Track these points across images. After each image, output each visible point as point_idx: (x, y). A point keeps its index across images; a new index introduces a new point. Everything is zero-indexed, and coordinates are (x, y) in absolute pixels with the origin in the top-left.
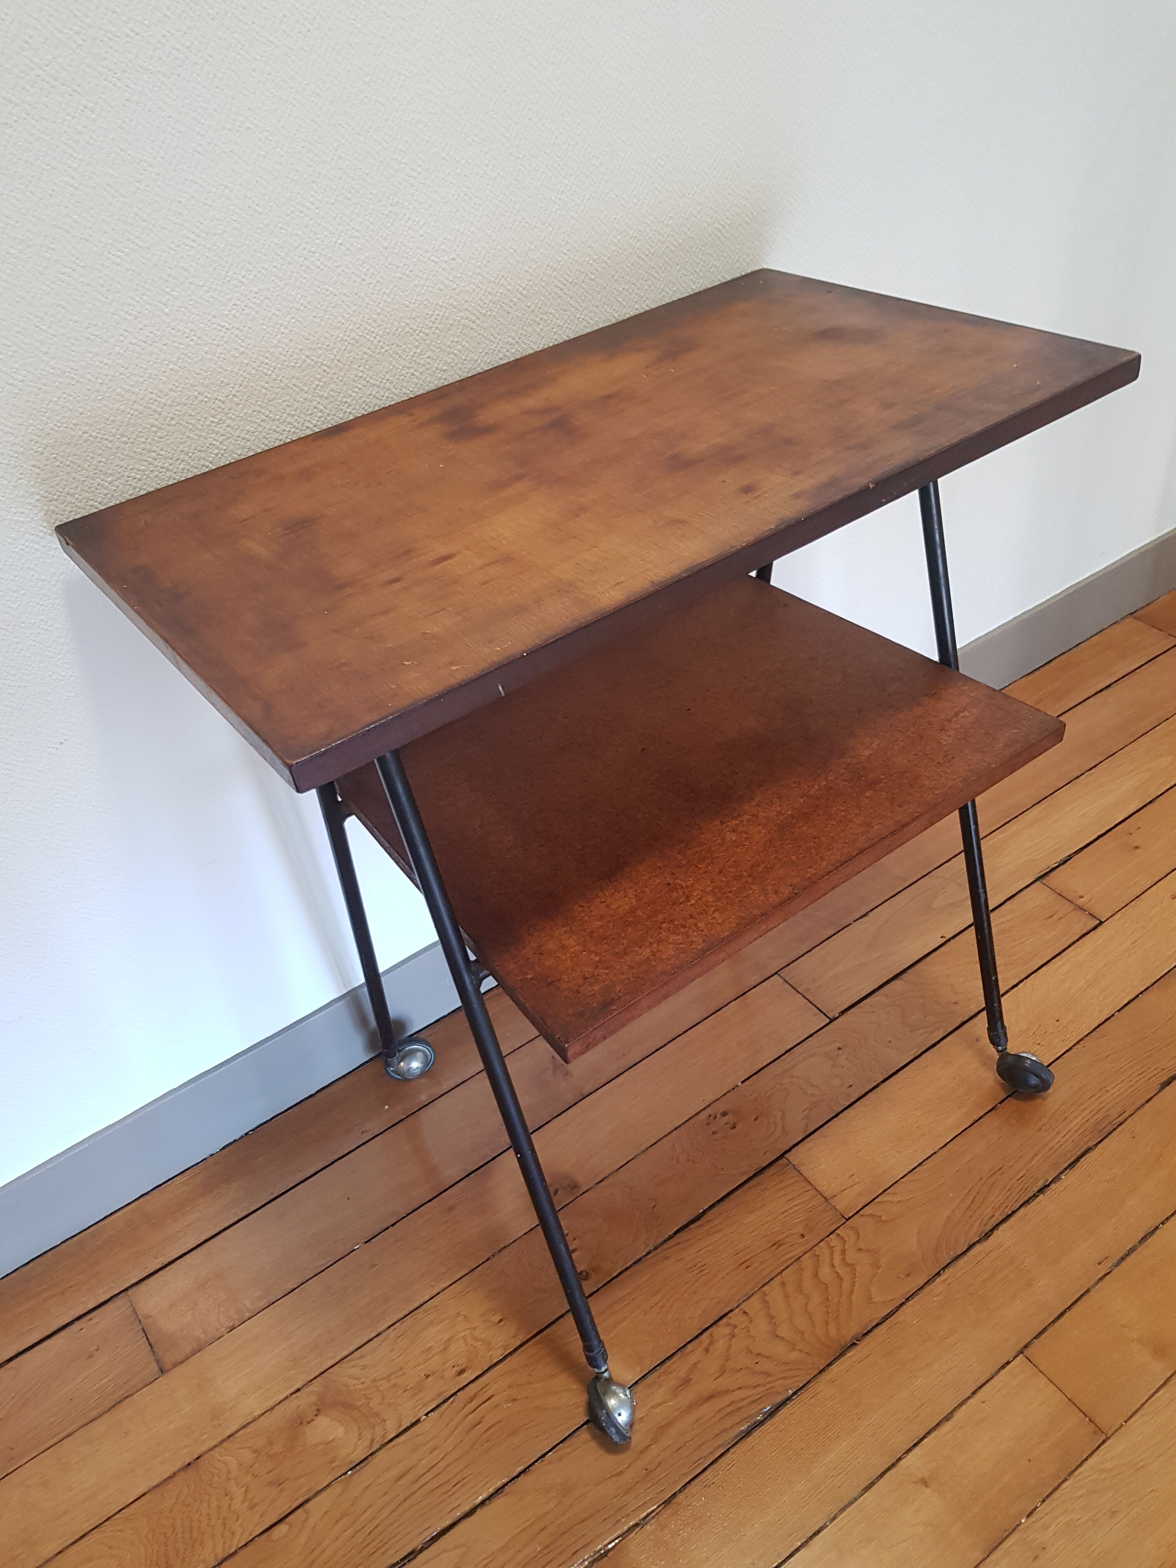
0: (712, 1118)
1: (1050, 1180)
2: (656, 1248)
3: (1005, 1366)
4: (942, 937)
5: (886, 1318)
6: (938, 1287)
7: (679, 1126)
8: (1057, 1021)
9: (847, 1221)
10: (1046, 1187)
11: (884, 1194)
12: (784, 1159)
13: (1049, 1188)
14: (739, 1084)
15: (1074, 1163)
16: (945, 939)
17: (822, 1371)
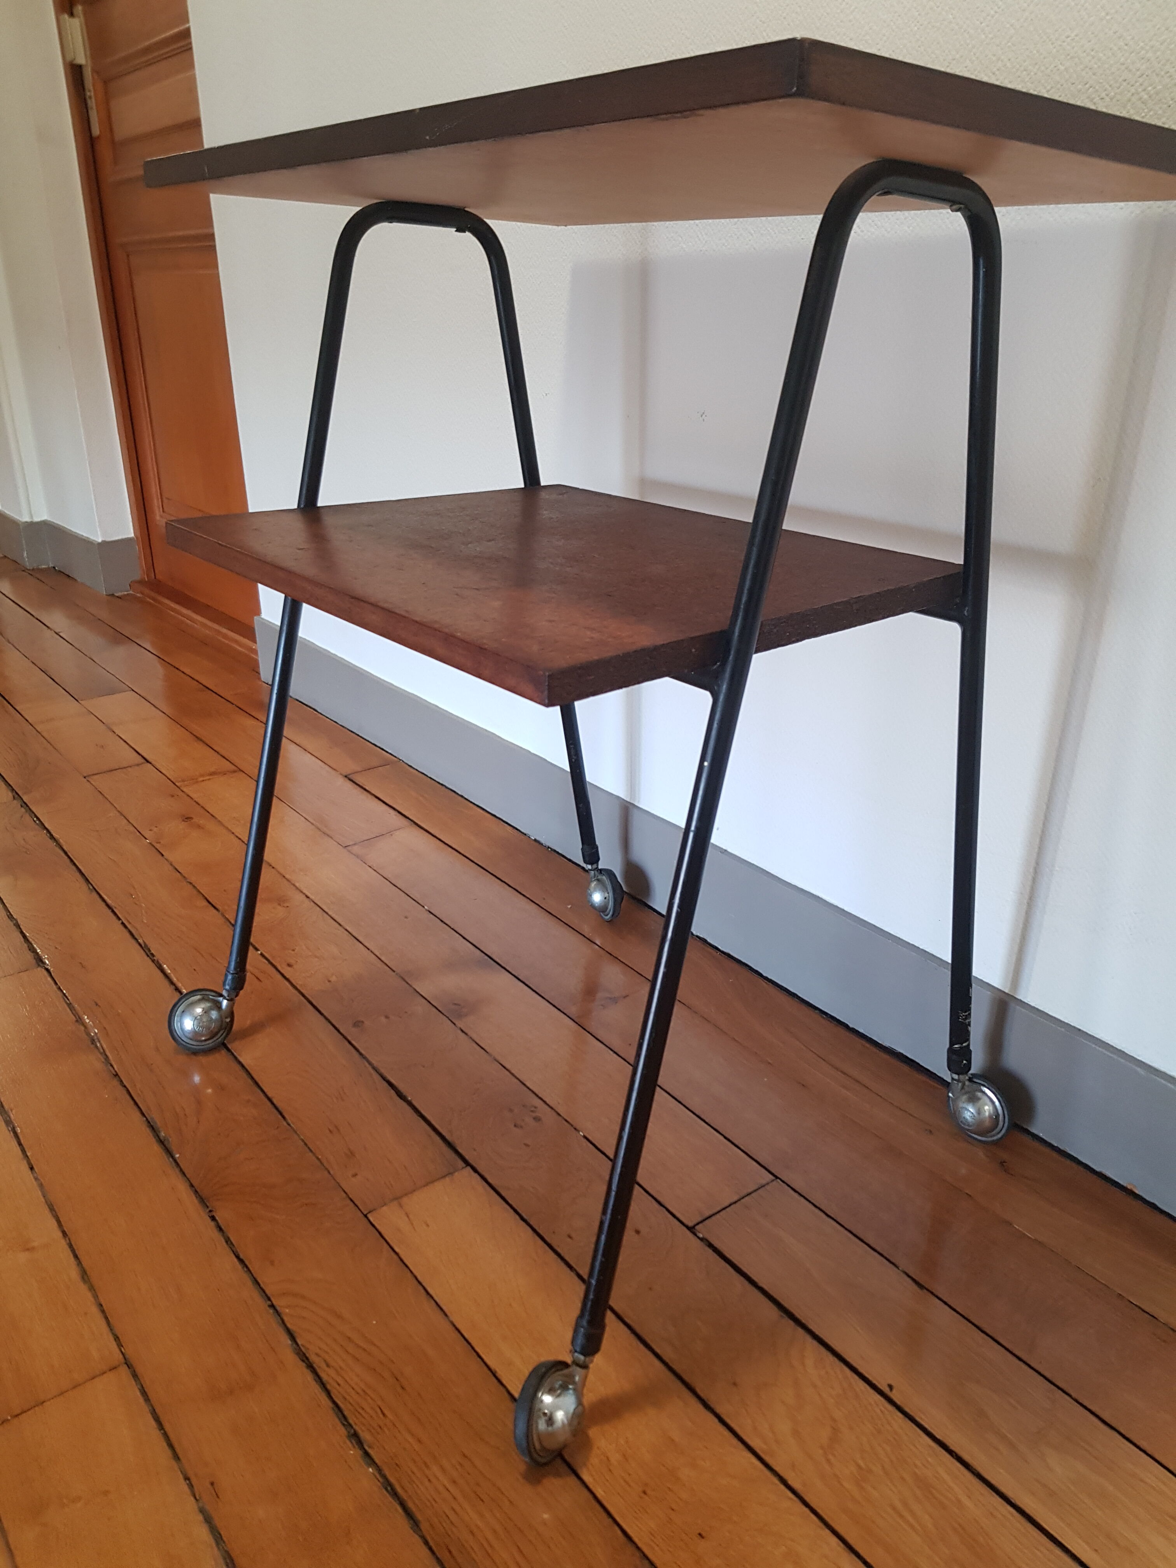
0: (532, 1109)
1: (370, 1451)
2: (373, 1067)
3: (120, 1345)
4: (891, 1387)
5: (228, 1241)
6: (249, 1292)
7: (524, 1085)
8: (700, 1534)
9: (366, 1216)
10: (360, 1443)
11: (395, 1256)
12: (464, 1165)
13: (357, 1447)
14: (581, 1133)
15: (395, 1494)
16: (886, 1390)
17: (192, 1186)
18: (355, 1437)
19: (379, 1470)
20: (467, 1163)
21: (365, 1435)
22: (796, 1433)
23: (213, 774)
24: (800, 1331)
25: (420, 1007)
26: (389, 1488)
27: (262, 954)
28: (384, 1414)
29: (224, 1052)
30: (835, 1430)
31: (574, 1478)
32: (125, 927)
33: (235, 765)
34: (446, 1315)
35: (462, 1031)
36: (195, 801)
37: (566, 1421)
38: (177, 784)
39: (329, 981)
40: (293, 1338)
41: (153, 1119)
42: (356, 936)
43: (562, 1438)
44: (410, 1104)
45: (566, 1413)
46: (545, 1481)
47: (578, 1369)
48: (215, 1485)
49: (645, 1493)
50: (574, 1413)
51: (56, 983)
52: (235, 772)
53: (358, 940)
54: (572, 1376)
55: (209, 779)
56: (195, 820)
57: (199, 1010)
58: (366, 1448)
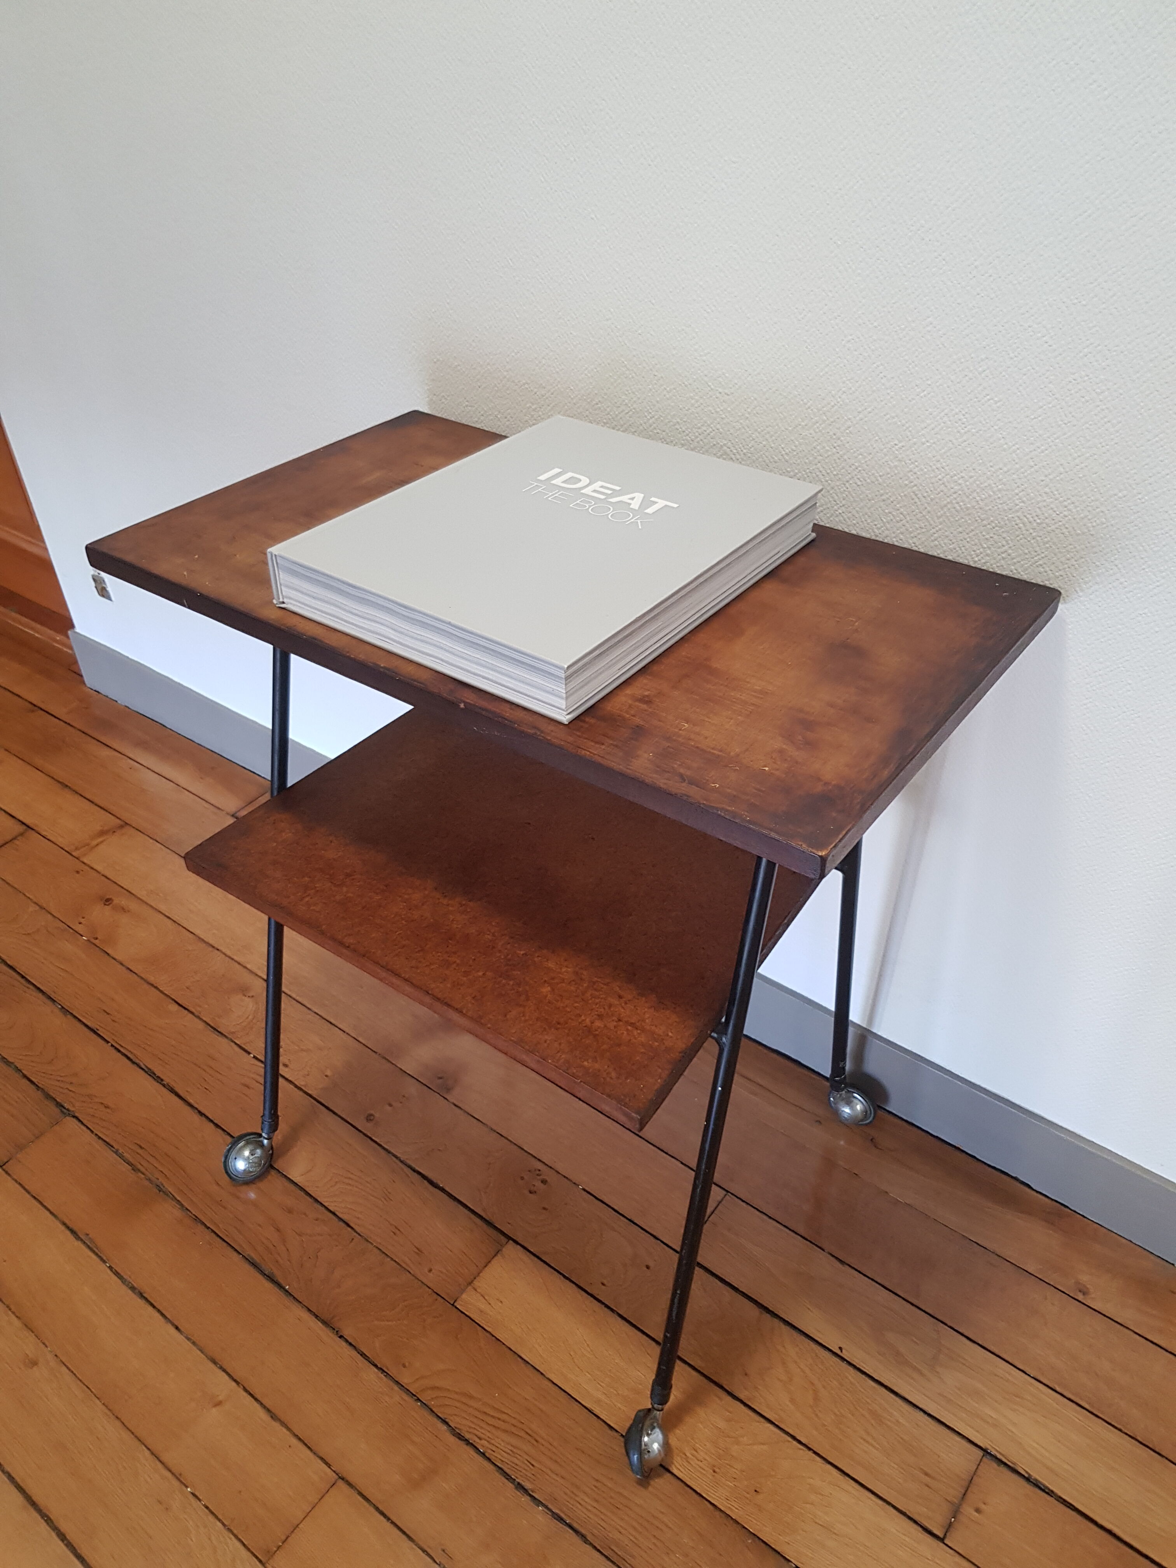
0: (538, 1172)
1: (533, 1494)
2: (402, 1162)
3: (329, 1465)
4: (840, 1348)
5: (363, 1355)
6: (398, 1395)
7: (523, 1149)
8: (756, 1491)
9: (453, 1305)
10: (525, 1491)
11: (488, 1334)
12: (506, 1240)
13: (525, 1495)
14: (580, 1187)
15: (560, 1519)
16: (838, 1352)
17: (309, 1310)
18: (520, 1487)
19: (546, 1507)
20: (509, 1238)
21: (528, 1485)
22: (792, 1401)
23: (102, 833)
24: (776, 1321)
25: (413, 1089)
26: (556, 1516)
27: (254, 1057)
28: (533, 1465)
29: (273, 1172)
30: (816, 1392)
31: (669, 1475)
32: (119, 1051)
33: (117, 818)
34: (542, 1374)
35: (455, 1105)
36: (103, 875)
37: (660, 1448)
38: (74, 854)
39: (326, 1076)
40: (445, 1422)
41: (248, 1255)
42: (328, 1018)
43: (660, 1458)
44: (442, 1190)
45: (659, 1445)
46: (652, 1482)
47: (658, 1412)
48: (446, 1551)
49: (714, 1471)
50: (663, 1443)
51: (92, 1132)
52: (121, 827)
53: (331, 1023)
54: (655, 1417)
55: (102, 842)
56: (116, 901)
57: (247, 1153)
58: (531, 1493)
